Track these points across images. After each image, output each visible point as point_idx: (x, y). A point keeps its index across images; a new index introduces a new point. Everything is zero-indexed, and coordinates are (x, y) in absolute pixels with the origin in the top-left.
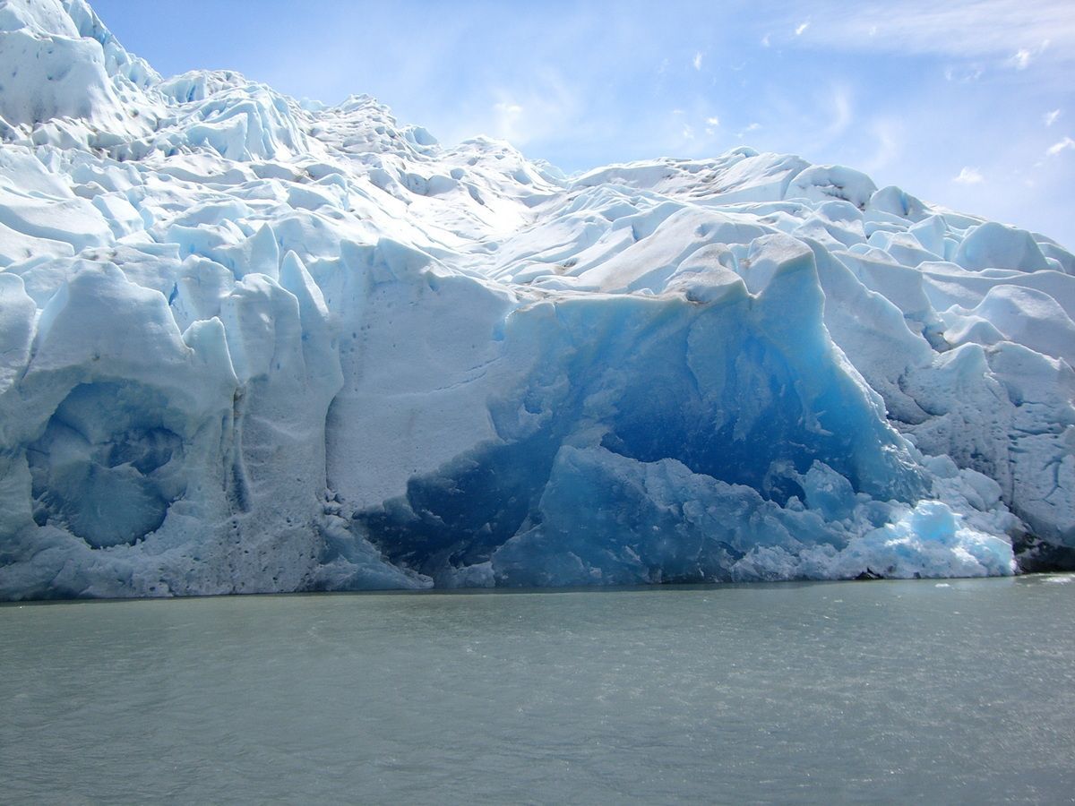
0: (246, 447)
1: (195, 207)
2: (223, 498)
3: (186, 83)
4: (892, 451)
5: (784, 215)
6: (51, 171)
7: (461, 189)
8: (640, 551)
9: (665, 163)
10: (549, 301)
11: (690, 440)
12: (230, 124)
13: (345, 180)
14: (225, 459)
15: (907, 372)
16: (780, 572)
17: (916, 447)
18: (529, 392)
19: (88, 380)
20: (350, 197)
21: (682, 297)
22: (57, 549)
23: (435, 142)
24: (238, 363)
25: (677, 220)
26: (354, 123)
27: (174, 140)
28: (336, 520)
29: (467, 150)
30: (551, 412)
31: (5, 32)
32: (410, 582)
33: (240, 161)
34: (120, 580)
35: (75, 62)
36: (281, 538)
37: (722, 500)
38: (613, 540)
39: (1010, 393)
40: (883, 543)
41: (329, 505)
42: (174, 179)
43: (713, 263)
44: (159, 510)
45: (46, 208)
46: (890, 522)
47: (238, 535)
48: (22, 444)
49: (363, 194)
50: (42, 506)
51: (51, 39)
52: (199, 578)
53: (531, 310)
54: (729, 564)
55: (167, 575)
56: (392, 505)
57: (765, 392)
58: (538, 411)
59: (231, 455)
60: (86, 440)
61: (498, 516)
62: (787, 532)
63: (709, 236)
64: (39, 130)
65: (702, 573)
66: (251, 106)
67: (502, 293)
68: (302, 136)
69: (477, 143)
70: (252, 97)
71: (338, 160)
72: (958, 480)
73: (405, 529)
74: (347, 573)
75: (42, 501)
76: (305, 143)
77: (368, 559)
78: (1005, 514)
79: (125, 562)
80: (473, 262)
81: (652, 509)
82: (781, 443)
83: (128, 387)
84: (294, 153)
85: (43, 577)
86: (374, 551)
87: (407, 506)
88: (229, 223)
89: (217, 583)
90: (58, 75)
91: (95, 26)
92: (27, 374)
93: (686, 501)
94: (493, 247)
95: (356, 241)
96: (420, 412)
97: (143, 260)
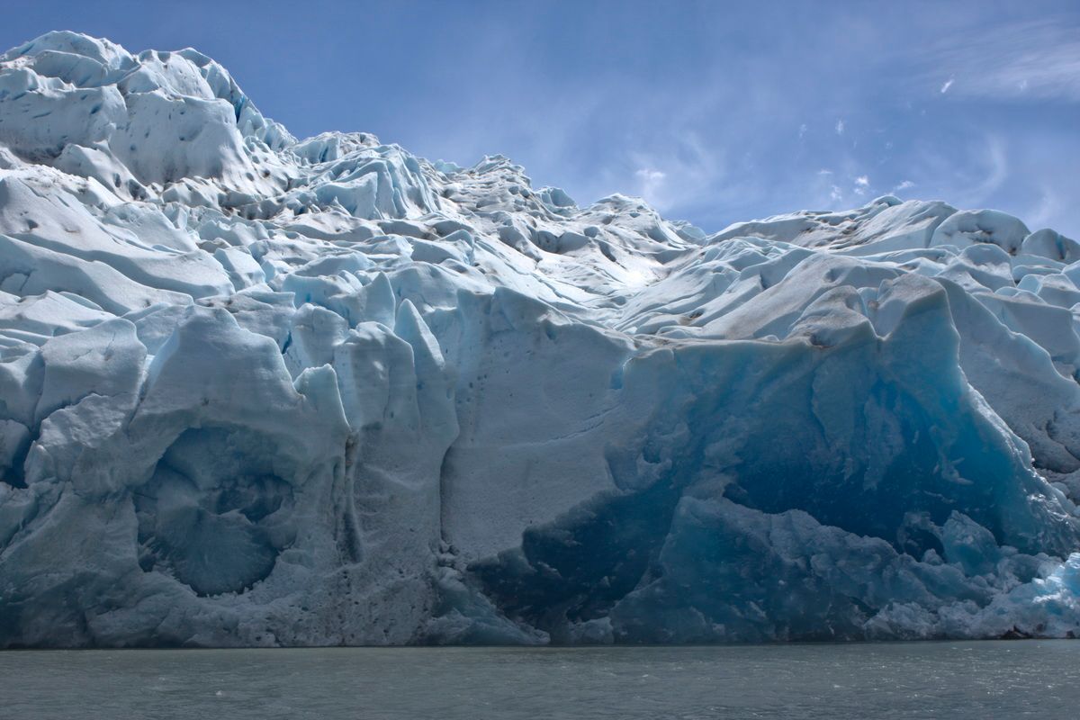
0: (358, 496)
1: (316, 260)
2: (334, 548)
3: (318, 144)
4: (1040, 500)
5: (925, 261)
6: (177, 226)
7: (592, 246)
8: (765, 607)
9: (804, 216)
10: (667, 348)
11: (817, 490)
12: (360, 182)
13: (472, 236)
14: (336, 508)
15: (1056, 418)
16: (917, 630)
17: (1068, 497)
18: (648, 442)
19: (197, 425)
20: (475, 252)
21: (806, 340)
22: (161, 596)
23: (572, 203)
24: (349, 411)
25: (806, 267)
26: (488, 184)
27: (304, 198)
28: (450, 572)
29: (602, 209)
30: (671, 461)
31: (139, 94)
32: (525, 636)
33: (370, 219)
34: (225, 629)
35: (206, 122)
36: (393, 590)
37: (853, 553)
38: (737, 595)
40: (1032, 598)
41: (443, 556)
42: (301, 236)
43: (839, 305)
44: (268, 561)
45: (166, 260)
46: (1039, 577)
47: (349, 585)
48: (129, 487)
49: (491, 250)
50: (148, 551)
51: (182, 100)
52: (307, 628)
53: (650, 357)
54: (861, 621)
55: (274, 625)
56: (507, 557)
57: (897, 440)
58: (657, 460)
59: (343, 504)
60: (195, 486)
61: (616, 569)
62: (924, 588)
63: (839, 280)
64: (170, 189)
65: (832, 631)
66: (381, 165)
67: (620, 340)
68: (434, 196)
69: (612, 202)
70: (383, 156)
71: (469, 219)
73: (520, 583)
74: (460, 627)
75: (148, 546)
76: (437, 203)
77: (483, 612)
79: (232, 611)
80: (601, 317)
81: (778, 562)
82: (915, 493)
83: (237, 433)
84: (425, 212)
85: (147, 624)
86: (488, 605)
87: (522, 558)
88: (349, 275)
89: (326, 634)
90: (190, 135)
91: (232, 92)
92: (136, 417)
93: (813, 554)
94: (621, 301)
95: (473, 290)
96: (537, 463)
97: (258, 308)
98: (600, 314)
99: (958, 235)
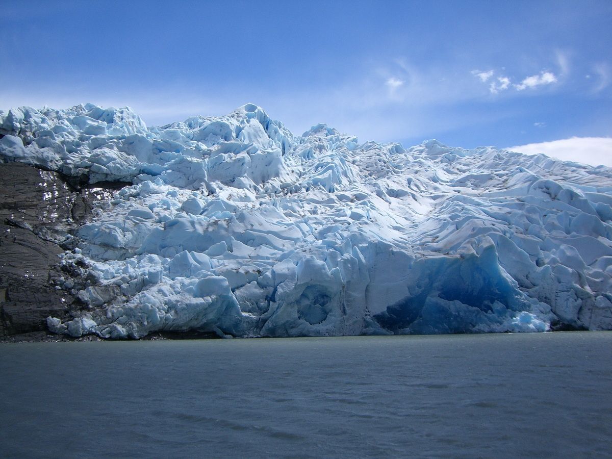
0: (346, 299)
1: (325, 226)
2: (340, 312)
3: (306, 149)
4: (519, 297)
7: (409, 195)
8: (448, 325)
9: (491, 172)
11: (462, 295)
12: (326, 175)
14: (341, 302)
15: (529, 273)
16: (485, 330)
17: (527, 296)
18: (418, 283)
19: (309, 285)
20: (370, 211)
21: (459, 257)
22: (303, 325)
24: (343, 278)
26: (370, 157)
27: (307, 182)
28: (369, 317)
29: (414, 166)
30: (424, 288)
31: (254, 154)
32: (388, 333)
33: (332, 193)
34: (317, 332)
35: (274, 159)
36: (355, 322)
37: (470, 311)
38: (441, 322)
39: (558, 279)
40: (512, 323)
41: (366, 313)
43: (469, 245)
44: (325, 316)
45: (285, 230)
46: (515, 317)
47: (344, 321)
48: (296, 301)
49: (374, 209)
50: (299, 315)
52: (335, 332)
54: (472, 328)
55: (328, 331)
56: (383, 313)
57: (482, 282)
58: (420, 288)
60: (308, 299)
61: (411, 316)
62: (487, 320)
64: (265, 186)
66: (333, 166)
70: (332, 161)
72: (538, 305)
73: (386, 319)
74: (371, 331)
77: (377, 326)
78: (551, 315)
79: (318, 328)
80: (410, 232)
81: (451, 314)
82: (486, 296)
83: (318, 286)
85: (300, 331)
87: (387, 313)
88: (337, 234)
89: (340, 333)
90: (269, 164)
92: (297, 285)
93: (460, 311)
94: (416, 226)
95: (372, 242)
96: (390, 288)
97: (317, 251)
98: (410, 230)
99: (538, 189)
